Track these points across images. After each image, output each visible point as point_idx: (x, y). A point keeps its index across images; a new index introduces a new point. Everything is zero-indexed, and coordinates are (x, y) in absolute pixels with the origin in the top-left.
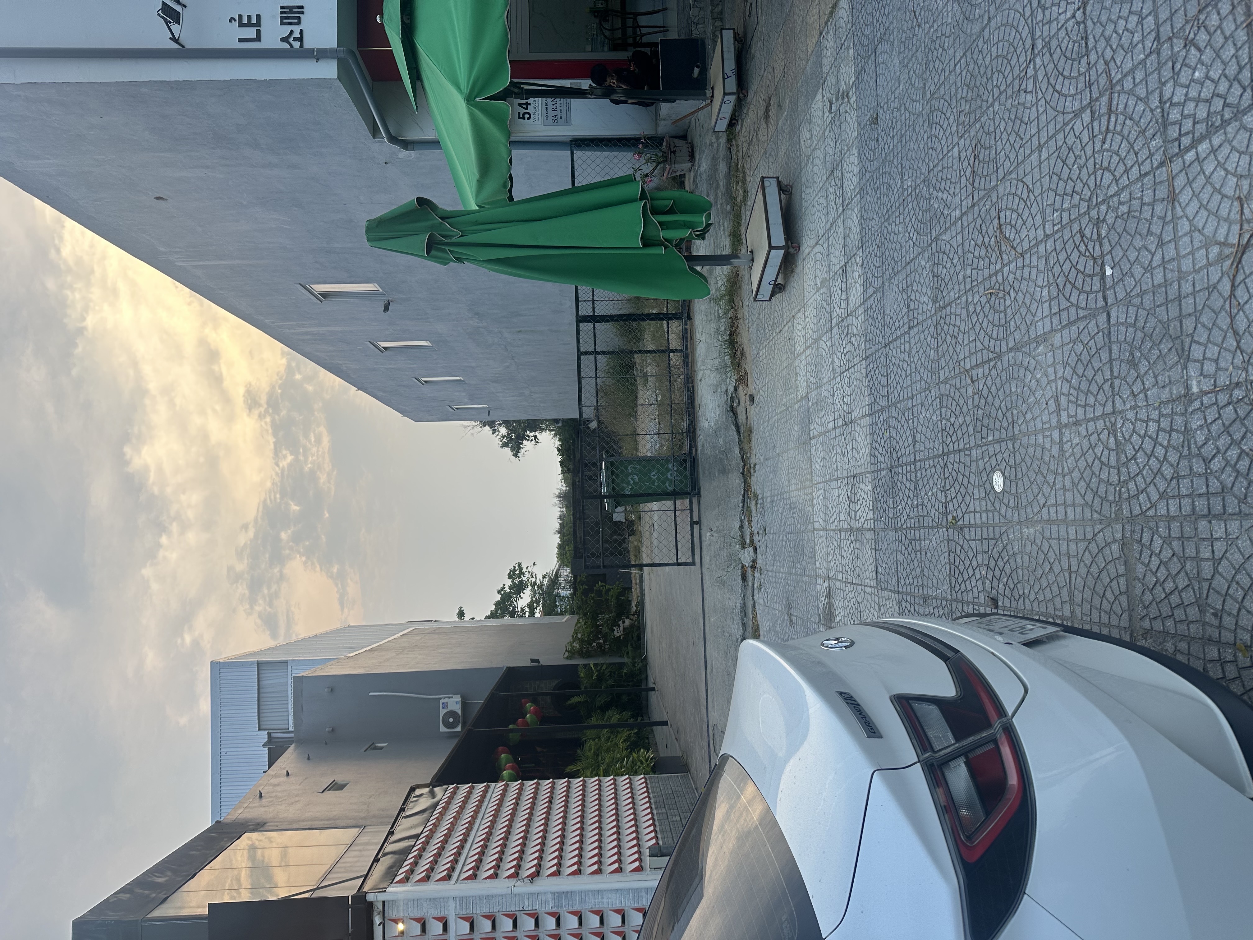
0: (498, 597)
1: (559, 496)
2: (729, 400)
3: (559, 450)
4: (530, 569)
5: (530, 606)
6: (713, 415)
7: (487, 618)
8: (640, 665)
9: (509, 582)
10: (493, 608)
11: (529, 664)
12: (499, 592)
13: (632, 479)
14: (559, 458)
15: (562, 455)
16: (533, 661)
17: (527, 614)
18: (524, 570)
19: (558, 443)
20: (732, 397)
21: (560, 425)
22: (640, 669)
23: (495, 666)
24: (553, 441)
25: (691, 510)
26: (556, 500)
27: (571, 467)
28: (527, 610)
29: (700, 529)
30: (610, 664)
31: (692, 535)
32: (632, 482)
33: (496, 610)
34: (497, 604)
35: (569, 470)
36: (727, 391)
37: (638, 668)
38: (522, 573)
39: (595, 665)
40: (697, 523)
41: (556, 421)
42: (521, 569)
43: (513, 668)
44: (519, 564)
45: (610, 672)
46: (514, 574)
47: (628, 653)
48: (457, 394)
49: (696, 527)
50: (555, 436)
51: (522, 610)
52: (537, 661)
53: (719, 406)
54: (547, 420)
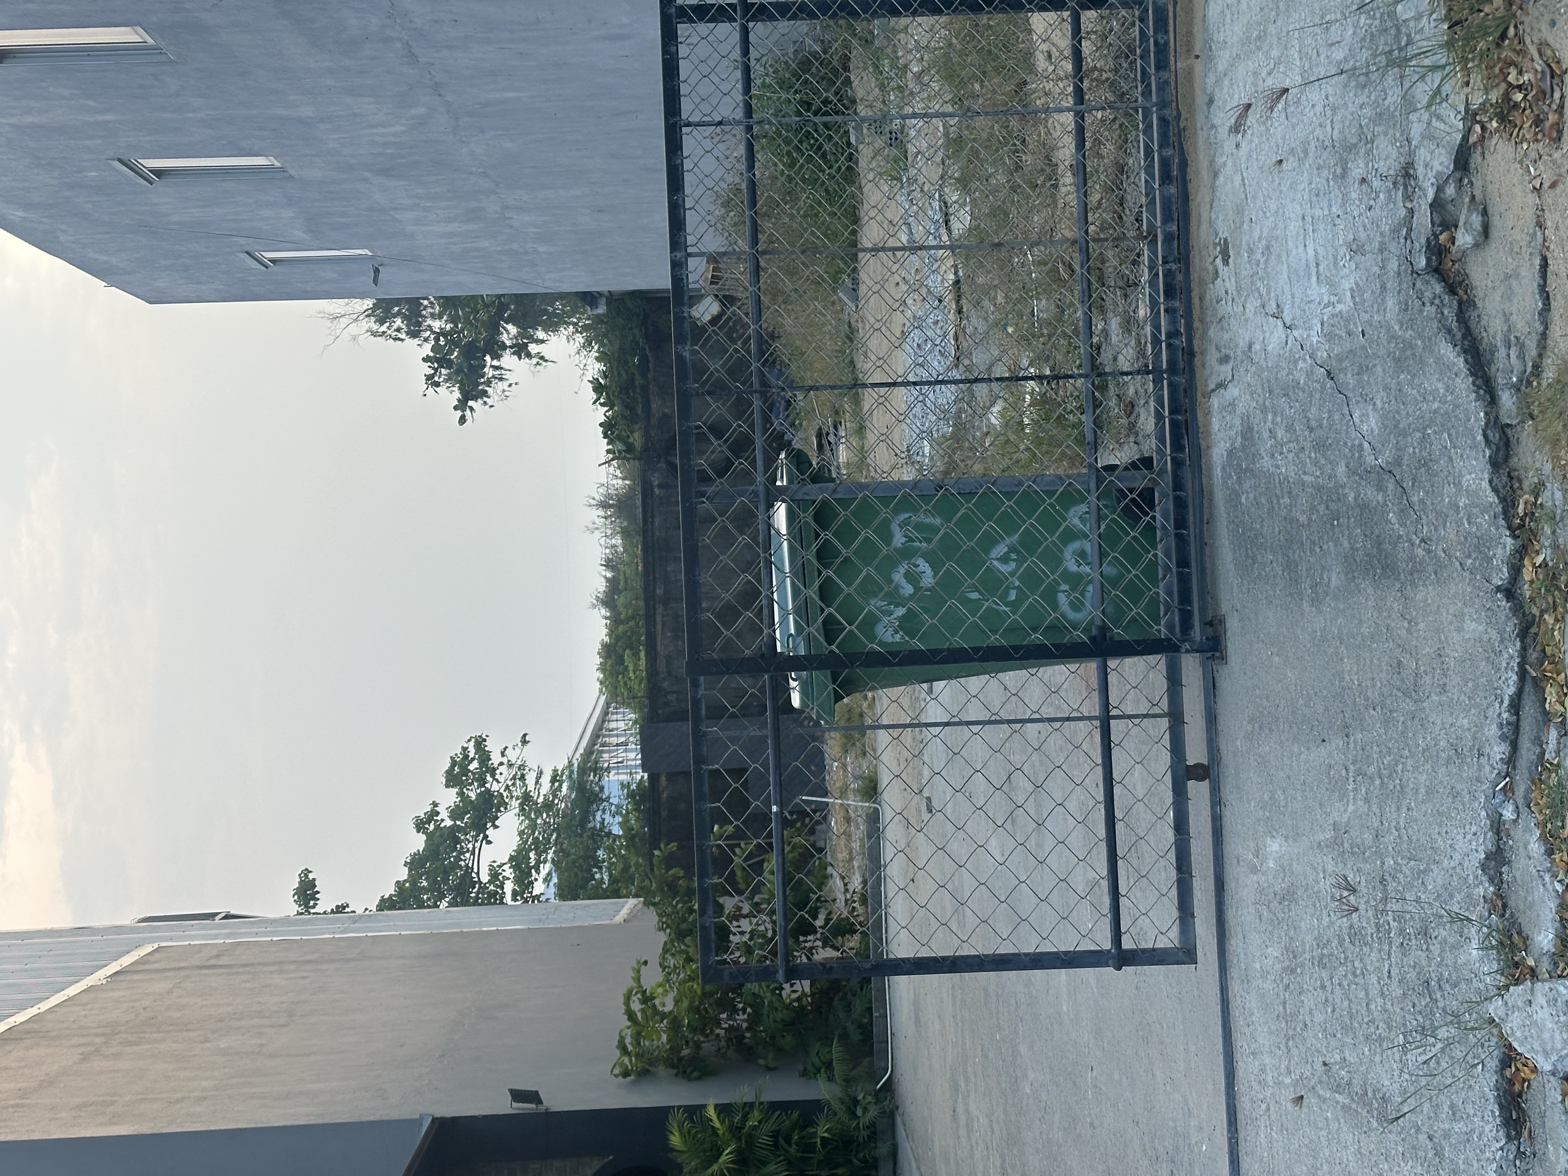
0: (419, 842)
1: (603, 505)
2: (1424, 220)
3: (598, 388)
4: (512, 755)
5: (519, 861)
6: (1317, 292)
7: (386, 904)
8: (873, 1112)
9: (449, 798)
10: (403, 874)
11: (505, 1106)
12: (420, 826)
13: (913, 578)
14: (600, 414)
15: (609, 404)
16: (518, 1096)
17: (509, 887)
18: (496, 759)
19: (595, 368)
20: (1437, 205)
21: (601, 310)
22: (872, 1126)
23: (394, 1114)
24: (581, 359)
25: (1176, 717)
26: (596, 515)
27: (637, 439)
28: (508, 872)
29: (1216, 801)
30: (775, 1106)
31: (1181, 826)
32: (908, 590)
33: (413, 879)
34: (416, 863)
35: (630, 448)
36: (1407, 173)
37: (865, 1120)
38: (487, 769)
39: (723, 1110)
40: (1201, 772)
41: (589, 298)
42: (484, 756)
43: (454, 1120)
44: (480, 743)
45: (775, 1135)
46: (465, 771)
47: (829, 1066)
48: (267, 212)
49: (1198, 790)
50: (588, 344)
51: (495, 875)
52: (533, 1097)
53: (1356, 249)
54: (562, 296)
